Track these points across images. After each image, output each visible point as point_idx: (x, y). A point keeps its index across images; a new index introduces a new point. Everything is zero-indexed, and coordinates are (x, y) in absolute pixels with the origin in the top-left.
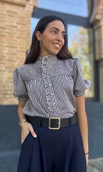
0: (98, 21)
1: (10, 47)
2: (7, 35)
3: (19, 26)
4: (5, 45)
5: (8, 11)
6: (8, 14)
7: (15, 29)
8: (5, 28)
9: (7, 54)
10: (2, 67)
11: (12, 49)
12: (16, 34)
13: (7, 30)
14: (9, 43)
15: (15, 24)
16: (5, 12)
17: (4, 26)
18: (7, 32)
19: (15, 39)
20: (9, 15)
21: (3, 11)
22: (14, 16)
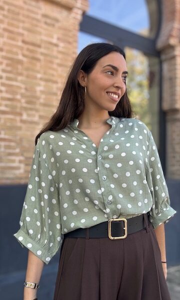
0: (172, 47)
1: (47, 80)
2: (42, 58)
3: (62, 45)
4: (39, 76)
5: (45, 16)
6: (44, 20)
7: (55, 49)
8: (39, 46)
9: (42, 92)
10: (34, 116)
11: (50, 84)
12: (57, 58)
13: (42, 50)
14: (45, 73)
15: (55, 41)
16: (39, 17)
17: (38, 42)
18: (42, 54)
19: (55, 66)
20: (46, 23)
21: (36, 13)
22: (53, 25)
